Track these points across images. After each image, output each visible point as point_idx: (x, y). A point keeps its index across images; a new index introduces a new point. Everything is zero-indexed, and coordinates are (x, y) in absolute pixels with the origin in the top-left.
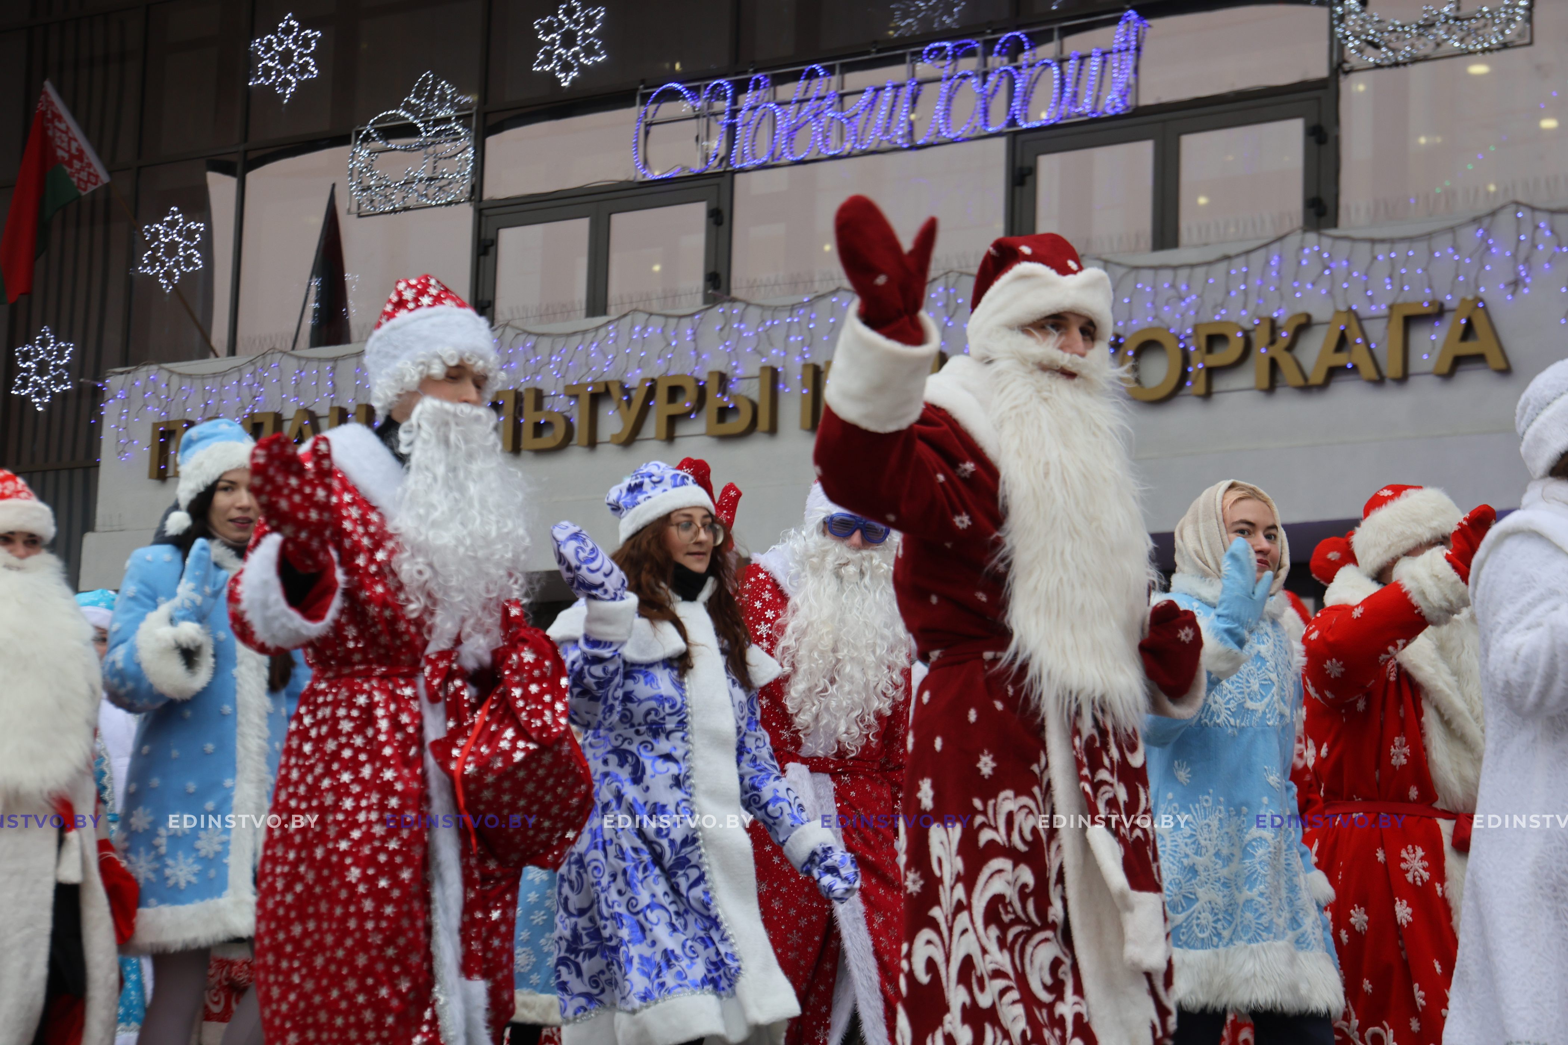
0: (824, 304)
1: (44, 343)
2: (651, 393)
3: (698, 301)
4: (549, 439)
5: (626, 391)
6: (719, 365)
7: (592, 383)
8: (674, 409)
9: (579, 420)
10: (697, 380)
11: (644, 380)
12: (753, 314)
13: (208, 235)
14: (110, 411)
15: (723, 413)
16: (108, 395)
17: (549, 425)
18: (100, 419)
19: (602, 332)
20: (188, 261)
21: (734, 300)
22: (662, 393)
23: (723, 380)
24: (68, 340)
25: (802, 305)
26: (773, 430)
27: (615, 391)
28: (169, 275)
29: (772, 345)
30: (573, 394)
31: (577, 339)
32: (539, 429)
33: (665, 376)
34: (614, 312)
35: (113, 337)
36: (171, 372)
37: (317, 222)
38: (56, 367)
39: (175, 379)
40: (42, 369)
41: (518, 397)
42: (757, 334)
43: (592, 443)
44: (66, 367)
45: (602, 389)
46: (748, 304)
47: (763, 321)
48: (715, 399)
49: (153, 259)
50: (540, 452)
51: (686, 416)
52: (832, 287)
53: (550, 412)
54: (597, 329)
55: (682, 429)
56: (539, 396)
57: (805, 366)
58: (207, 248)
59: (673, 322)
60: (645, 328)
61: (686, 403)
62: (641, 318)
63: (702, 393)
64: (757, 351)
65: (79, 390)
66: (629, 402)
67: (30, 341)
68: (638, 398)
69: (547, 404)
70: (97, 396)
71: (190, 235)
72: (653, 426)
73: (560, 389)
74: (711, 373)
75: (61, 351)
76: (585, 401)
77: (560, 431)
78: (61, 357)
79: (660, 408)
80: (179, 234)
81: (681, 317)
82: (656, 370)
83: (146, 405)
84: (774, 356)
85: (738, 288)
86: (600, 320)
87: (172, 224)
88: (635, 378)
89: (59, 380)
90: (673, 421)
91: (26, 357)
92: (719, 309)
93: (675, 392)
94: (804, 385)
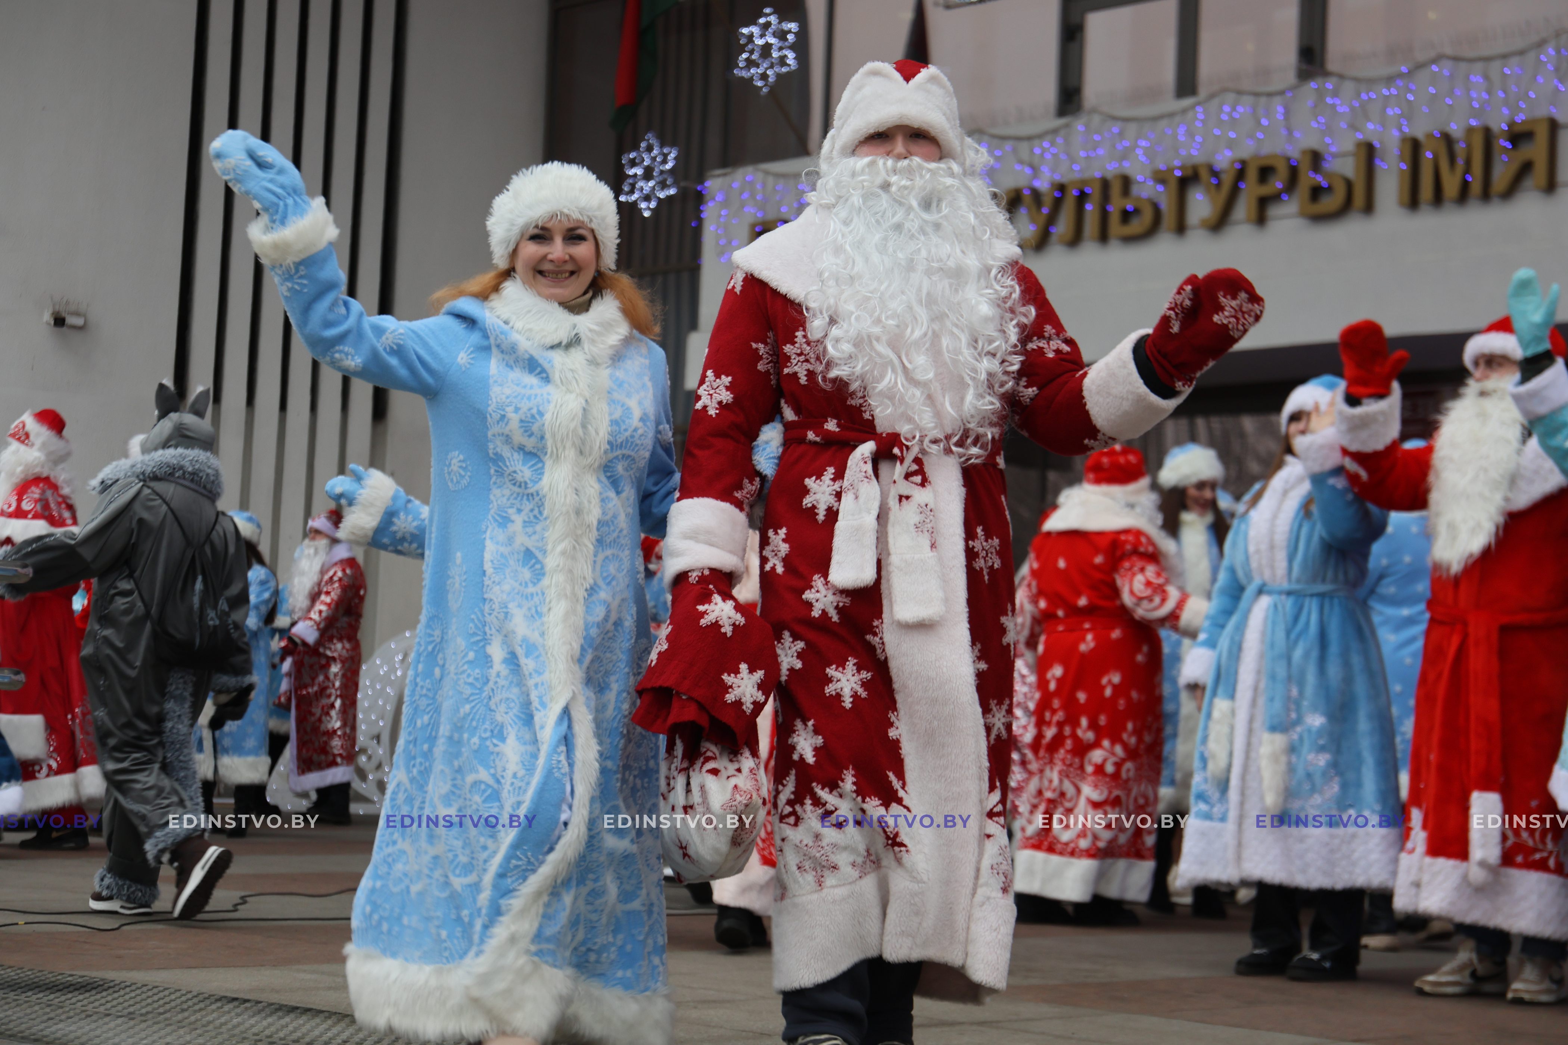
0: (1423, 76)
1: (650, 149)
2: (1241, 174)
3: (1290, 77)
4: (1136, 226)
5: (1215, 173)
6: (1311, 141)
7: (1181, 168)
8: (1265, 190)
9: (1167, 204)
10: (1288, 159)
11: (1233, 162)
12: (1348, 87)
13: (803, 36)
14: (711, 213)
15: (1316, 192)
16: (707, 197)
17: (1137, 211)
18: (700, 221)
19: (1190, 114)
20: (782, 61)
21: (1326, 74)
22: (1252, 174)
23: (1316, 158)
24: (673, 145)
25: (1400, 75)
26: (1369, 208)
27: (1204, 174)
28: (764, 77)
29: (1368, 119)
30: (1160, 178)
31: (1164, 123)
32: (1126, 216)
33: (1256, 157)
34: (1203, 91)
35: (714, 142)
36: (767, 173)
37: (907, 16)
38: (662, 172)
39: (770, 180)
40: (648, 175)
41: (1105, 184)
42: (1352, 109)
43: (1181, 228)
44: (672, 171)
45: (1189, 172)
46: (1341, 77)
47: (1359, 95)
48: (1309, 178)
49: (750, 63)
50: (1129, 240)
51: (1276, 198)
52: (1432, 54)
53: (1139, 199)
54: (1184, 111)
55: (1274, 211)
56: (1126, 182)
57: (1404, 140)
58: (802, 47)
59: (1263, 100)
60: (1234, 109)
61: (1277, 184)
62: (1230, 97)
63: (1294, 173)
64: (1353, 127)
65: (683, 194)
66: (1219, 185)
67: (636, 147)
68: (1227, 180)
69: (1135, 190)
70: (699, 198)
71: (782, 35)
72: (1243, 209)
73: (1148, 173)
74: (1304, 152)
75: (665, 156)
76: (1173, 185)
77: (1147, 216)
78: (664, 162)
79: (1251, 190)
80: (774, 35)
81: (1270, 95)
82: (1246, 150)
83: (743, 206)
84: (1371, 130)
85: (1333, 62)
86: (1187, 102)
87: (767, 25)
88: (1224, 159)
89: (663, 185)
90: (1263, 203)
91: (633, 163)
92: (1312, 85)
93: (1265, 173)
94: (1402, 158)
